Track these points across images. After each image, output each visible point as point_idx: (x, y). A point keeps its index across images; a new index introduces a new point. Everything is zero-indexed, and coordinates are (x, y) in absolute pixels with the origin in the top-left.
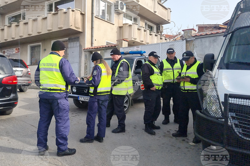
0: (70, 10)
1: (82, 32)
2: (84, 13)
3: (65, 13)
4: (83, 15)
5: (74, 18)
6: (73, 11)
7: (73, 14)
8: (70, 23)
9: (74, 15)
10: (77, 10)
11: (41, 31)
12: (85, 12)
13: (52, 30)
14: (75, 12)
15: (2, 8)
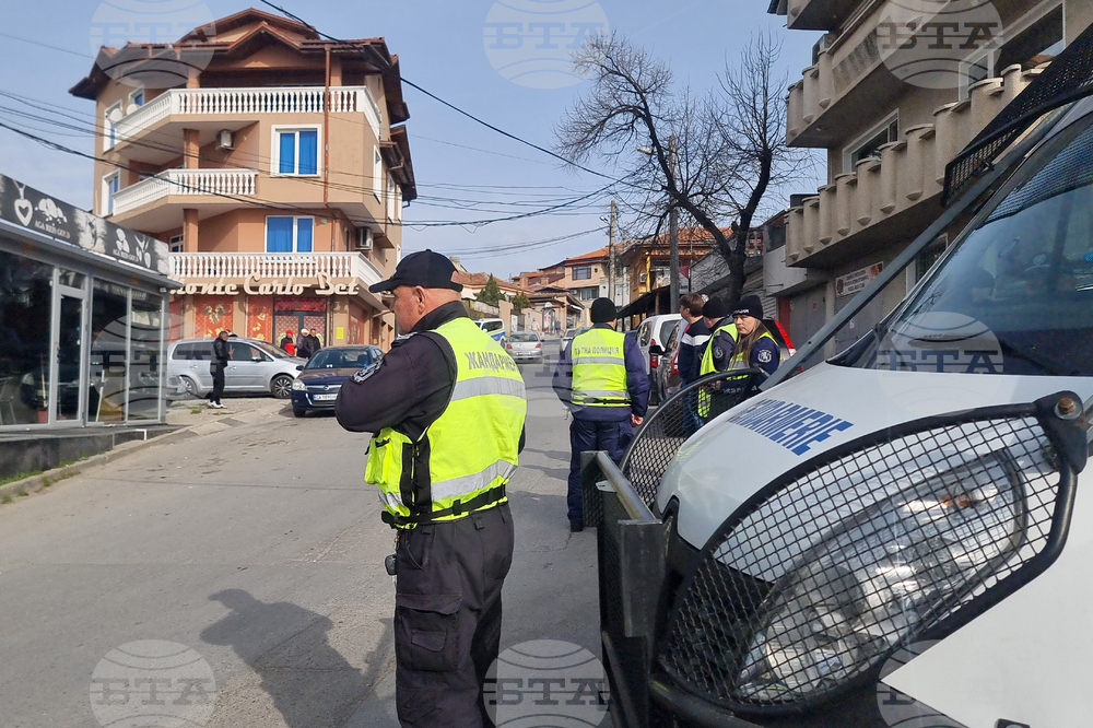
11: (919, 191)
15: (819, 127)
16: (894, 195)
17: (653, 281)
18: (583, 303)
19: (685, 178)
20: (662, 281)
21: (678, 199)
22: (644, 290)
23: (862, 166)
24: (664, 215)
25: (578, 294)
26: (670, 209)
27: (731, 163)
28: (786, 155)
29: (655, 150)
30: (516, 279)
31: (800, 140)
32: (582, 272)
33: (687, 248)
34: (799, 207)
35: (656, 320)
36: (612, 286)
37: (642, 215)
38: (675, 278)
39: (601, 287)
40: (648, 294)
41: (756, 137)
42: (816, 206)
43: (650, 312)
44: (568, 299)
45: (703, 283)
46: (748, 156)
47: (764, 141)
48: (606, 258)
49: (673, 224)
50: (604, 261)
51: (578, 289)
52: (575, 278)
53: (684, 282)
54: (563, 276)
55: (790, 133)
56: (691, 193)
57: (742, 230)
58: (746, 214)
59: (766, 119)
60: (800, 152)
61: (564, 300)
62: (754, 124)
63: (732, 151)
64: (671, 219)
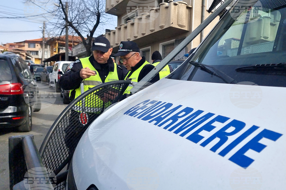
0: (172, 3)
1: (189, 30)
2: (191, 7)
3: (167, 8)
4: (190, 9)
5: (177, 13)
6: (175, 4)
7: (175, 9)
8: (171, 20)
9: (177, 9)
10: (180, 4)
11: (145, 32)
12: (192, 5)
13: (154, 30)
14: (178, 6)
15: (116, 8)
16: (138, 33)
17: (59, 51)
18: (32, 56)
19: (71, 17)
20: (62, 51)
21: (69, 24)
22: (55, 54)
23: (129, 23)
24: (64, 28)
25: (30, 53)
26: (66, 27)
27: (87, 15)
28: (105, 16)
29: (61, 5)
30: (5, 45)
31: (110, 12)
32: (32, 45)
33: (71, 42)
34: (109, 33)
35: (60, 63)
36: (44, 51)
37: (56, 27)
38: (67, 50)
39: (39, 52)
40: (57, 55)
41: (96, 8)
42: (114, 33)
43: (58, 60)
44: (26, 54)
45: (77, 53)
46: (93, 13)
47: (98, 10)
48: (42, 42)
49: (67, 32)
50: (40, 43)
51: (31, 51)
52: (29, 47)
53: (70, 52)
54: (24, 46)
55: (107, 9)
56: (73, 22)
57: (90, 37)
58: (92, 32)
59: (99, 3)
60: (110, 16)
61: (24, 54)
62: (95, 4)
63: (88, 11)
64: (66, 30)
